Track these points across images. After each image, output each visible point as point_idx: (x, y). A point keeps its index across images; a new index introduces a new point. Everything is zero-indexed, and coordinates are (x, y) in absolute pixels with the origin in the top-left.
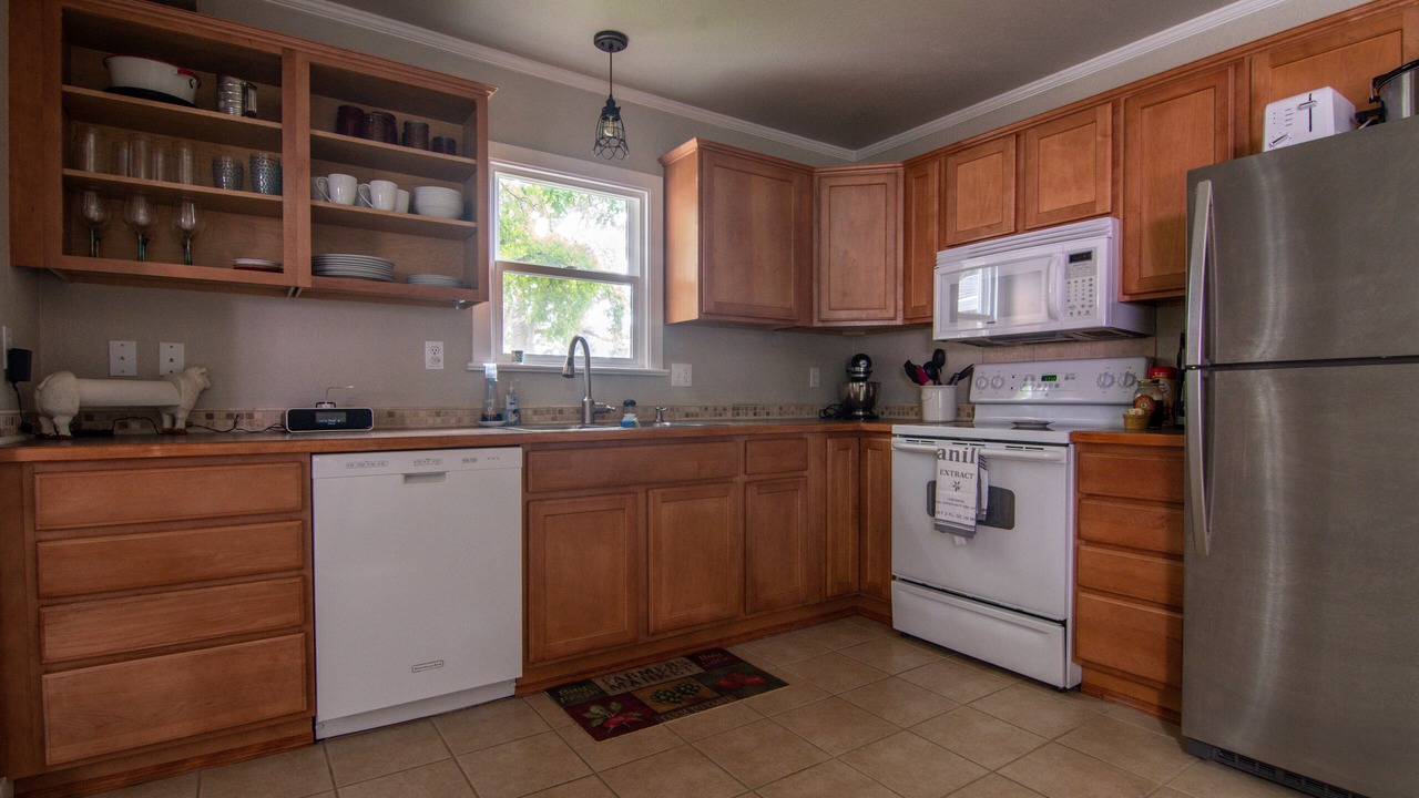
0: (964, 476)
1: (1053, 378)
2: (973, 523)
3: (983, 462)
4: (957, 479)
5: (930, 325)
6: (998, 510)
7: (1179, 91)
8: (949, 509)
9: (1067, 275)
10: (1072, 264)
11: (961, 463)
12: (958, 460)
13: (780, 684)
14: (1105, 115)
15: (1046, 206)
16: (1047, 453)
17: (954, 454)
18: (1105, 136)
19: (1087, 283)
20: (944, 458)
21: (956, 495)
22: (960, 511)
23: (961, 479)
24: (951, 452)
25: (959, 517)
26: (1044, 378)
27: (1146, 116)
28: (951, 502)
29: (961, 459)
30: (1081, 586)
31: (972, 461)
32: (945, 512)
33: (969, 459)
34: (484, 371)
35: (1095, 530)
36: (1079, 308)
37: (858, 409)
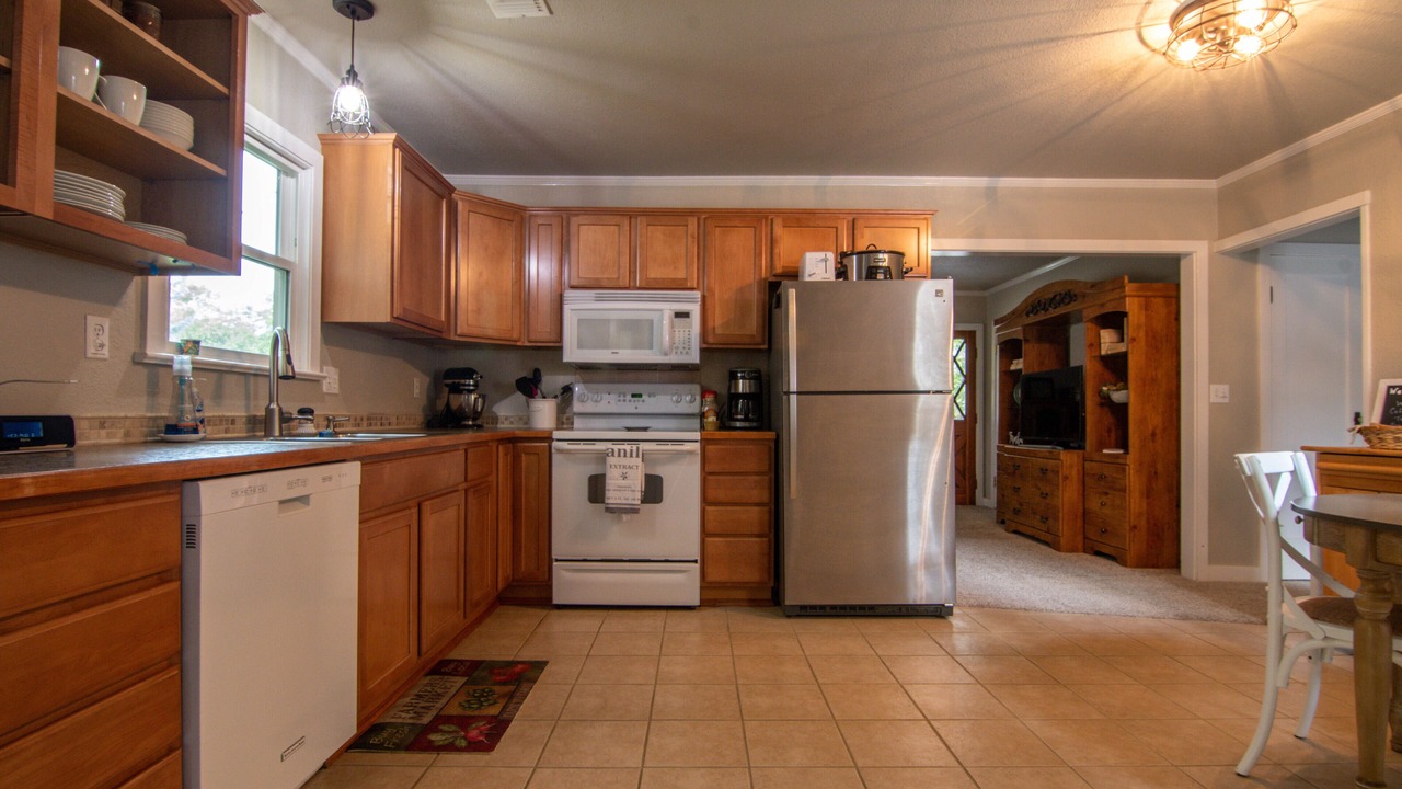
0: (630, 467)
1: (640, 395)
2: (639, 502)
3: (644, 457)
4: (625, 471)
5: (560, 349)
6: (653, 490)
7: (736, 223)
8: (618, 494)
9: (672, 326)
10: (676, 319)
11: (628, 458)
12: (625, 456)
13: (546, 663)
14: (692, 223)
15: (653, 274)
16: (688, 447)
17: (622, 452)
18: (693, 237)
19: (687, 333)
20: (613, 455)
21: (624, 483)
22: (629, 495)
23: (628, 470)
24: (619, 450)
25: (627, 499)
26: (633, 396)
27: (717, 234)
28: (620, 488)
29: (628, 455)
30: (705, 533)
31: (637, 456)
32: (613, 496)
33: (634, 454)
34: (171, 366)
35: (717, 493)
36: (681, 349)
37: (467, 418)
